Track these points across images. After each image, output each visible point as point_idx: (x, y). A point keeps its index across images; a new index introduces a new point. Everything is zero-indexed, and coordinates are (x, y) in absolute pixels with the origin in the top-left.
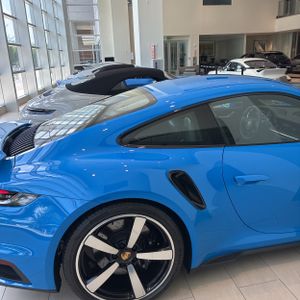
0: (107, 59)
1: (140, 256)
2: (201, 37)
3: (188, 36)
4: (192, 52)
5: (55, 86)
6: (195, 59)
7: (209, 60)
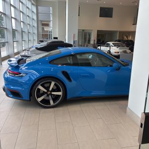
0: (54, 38)
1: (53, 93)
2: (98, 31)
3: (92, 30)
4: (94, 38)
5: (31, 48)
6: (94, 40)
7: (101, 42)
